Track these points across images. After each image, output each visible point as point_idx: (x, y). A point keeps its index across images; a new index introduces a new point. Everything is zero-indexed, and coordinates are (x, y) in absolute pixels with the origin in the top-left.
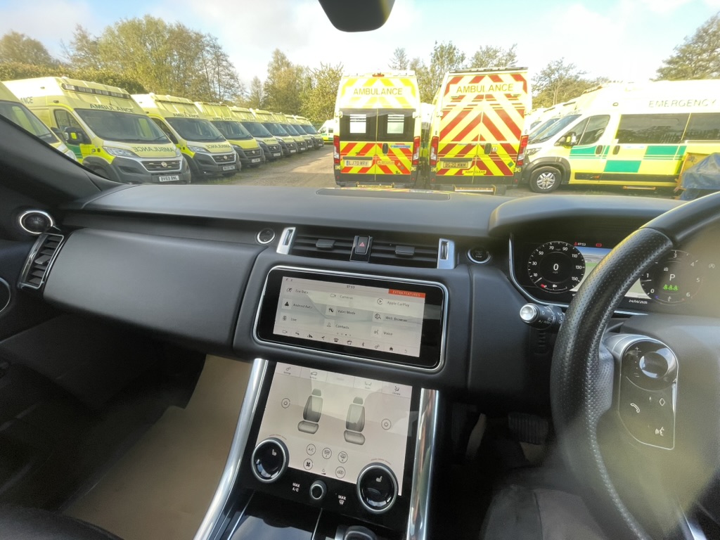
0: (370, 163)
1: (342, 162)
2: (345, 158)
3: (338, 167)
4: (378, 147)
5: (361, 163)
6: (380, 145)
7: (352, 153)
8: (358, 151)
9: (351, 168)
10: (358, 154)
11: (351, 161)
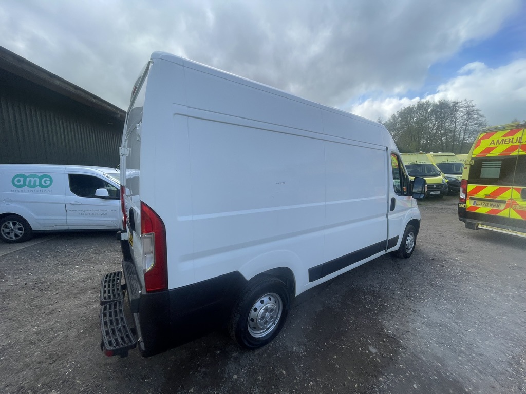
0: (503, 206)
1: (468, 202)
2: (471, 198)
3: (462, 206)
4: (514, 191)
5: (491, 205)
6: (517, 190)
7: (482, 194)
8: (488, 193)
9: (478, 208)
10: (487, 196)
11: (479, 202)
